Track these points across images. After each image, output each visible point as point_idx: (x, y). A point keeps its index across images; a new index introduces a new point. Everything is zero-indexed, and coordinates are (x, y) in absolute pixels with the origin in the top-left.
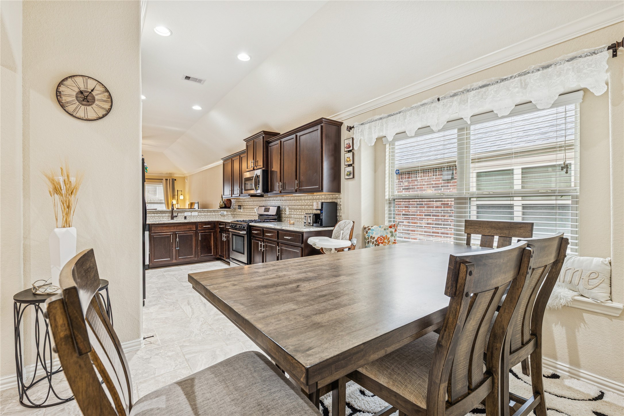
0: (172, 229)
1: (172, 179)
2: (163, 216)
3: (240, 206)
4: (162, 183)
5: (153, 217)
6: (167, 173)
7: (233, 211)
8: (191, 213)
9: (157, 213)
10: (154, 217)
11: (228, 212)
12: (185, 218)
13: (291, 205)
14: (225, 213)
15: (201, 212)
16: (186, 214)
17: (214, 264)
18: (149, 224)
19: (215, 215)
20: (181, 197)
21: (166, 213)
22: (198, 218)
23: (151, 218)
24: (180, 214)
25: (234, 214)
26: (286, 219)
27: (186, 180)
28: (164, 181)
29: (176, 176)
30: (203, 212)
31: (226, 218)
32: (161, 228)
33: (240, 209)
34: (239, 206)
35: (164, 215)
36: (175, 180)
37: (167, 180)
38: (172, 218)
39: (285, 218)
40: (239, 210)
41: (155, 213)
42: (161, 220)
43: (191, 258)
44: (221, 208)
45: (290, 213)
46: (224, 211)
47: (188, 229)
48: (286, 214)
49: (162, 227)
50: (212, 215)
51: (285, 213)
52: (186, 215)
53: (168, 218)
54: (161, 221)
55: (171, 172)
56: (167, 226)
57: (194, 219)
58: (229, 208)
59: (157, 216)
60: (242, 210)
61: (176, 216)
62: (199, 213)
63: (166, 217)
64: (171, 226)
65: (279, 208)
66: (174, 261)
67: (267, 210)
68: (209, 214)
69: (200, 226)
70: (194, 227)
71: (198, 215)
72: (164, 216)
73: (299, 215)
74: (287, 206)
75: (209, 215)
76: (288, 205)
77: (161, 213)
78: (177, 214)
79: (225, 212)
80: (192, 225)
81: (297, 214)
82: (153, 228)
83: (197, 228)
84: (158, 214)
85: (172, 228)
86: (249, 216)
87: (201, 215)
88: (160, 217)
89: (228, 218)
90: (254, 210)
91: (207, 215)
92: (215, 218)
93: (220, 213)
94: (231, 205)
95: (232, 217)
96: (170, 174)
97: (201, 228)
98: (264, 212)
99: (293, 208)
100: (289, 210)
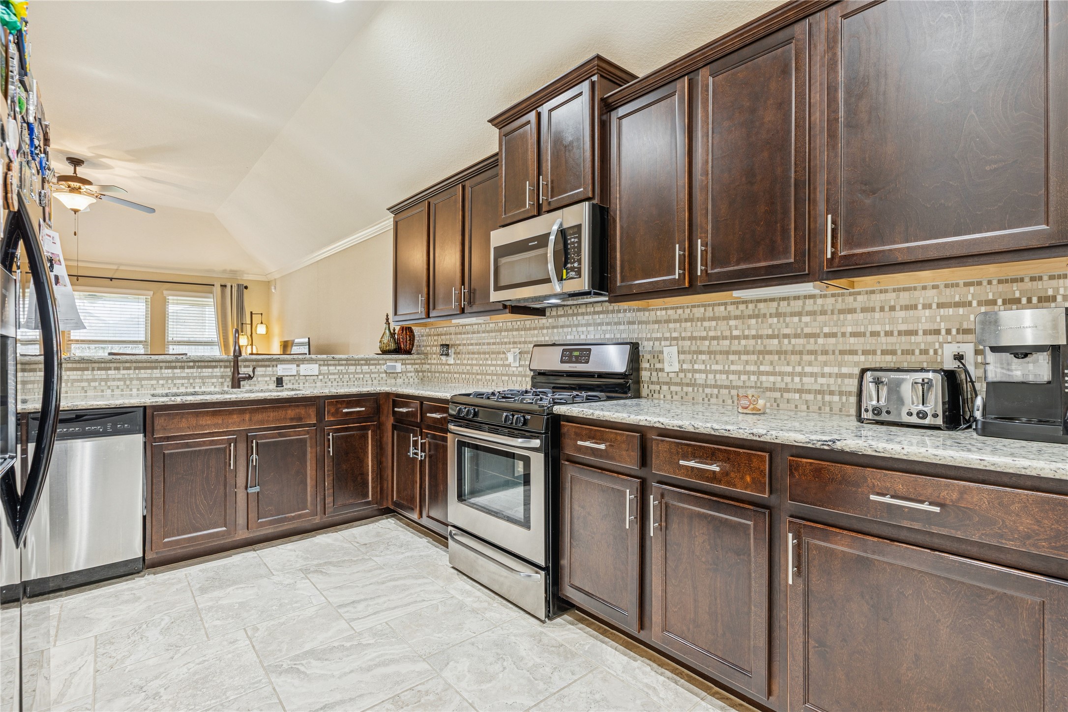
0: (234, 423)
1: (238, 285)
2: (202, 378)
3: (448, 345)
4: (212, 295)
5: (167, 378)
6: (224, 271)
7: (419, 361)
8: (298, 366)
9: (182, 368)
10: (173, 378)
11: (406, 364)
12: (279, 382)
13: (692, 338)
14: (399, 367)
15: (328, 365)
16: (281, 370)
17: (378, 534)
18: (145, 407)
19: (371, 373)
20: (261, 330)
21: (216, 367)
22: (319, 384)
23: (161, 382)
24: (264, 369)
25: (422, 371)
26: (665, 388)
27: (273, 287)
28: (217, 289)
29: (246, 279)
30: (335, 365)
31: (399, 381)
32: (193, 421)
33: (447, 355)
34: (442, 345)
35: (207, 372)
36: (246, 288)
37: (224, 286)
38: (236, 383)
39: (658, 383)
40: (444, 358)
41: (175, 368)
42: (197, 389)
43: (300, 516)
44: (384, 352)
45: (685, 366)
46: (396, 360)
47: (292, 419)
48: (662, 370)
49: (197, 415)
50: (362, 373)
51: (658, 366)
52: (280, 373)
53: (222, 383)
54: (195, 394)
55: (234, 268)
56: (214, 414)
57: (307, 384)
58: (409, 352)
59: (184, 378)
60: (451, 360)
61: (250, 378)
62: (322, 368)
63: (214, 380)
64: (231, 413)
65: (634, 347)
66: (242, 535)
67: (576, 356)
68: (352, 369)
69: (333, 410)
70: (312, 412)
71: (320, 374)
72: (208, 377)
73: (739, 373)
74: (668, 343)
75: (352, 373)
76: (676, 339)
77: (199, 367)
78: (251, 369)
79: (397, 363)
80: (305, 406)
81: (727, 373)
82: (159, 422)
83: (320, 416)
84: (187, 371)
85: (235, 418)
86: (479, 377)
87: (329, 374)
88: (195, 378)
89: (406, 381)
91: (347, 373)
92: (370, 382)
93: (384, 367)
94: (413, 345)
95: (416, 380)
96: (233, 272)
97: (333, 415)
98: (562, 362)
99: (705, 349)
100: (682, 357)
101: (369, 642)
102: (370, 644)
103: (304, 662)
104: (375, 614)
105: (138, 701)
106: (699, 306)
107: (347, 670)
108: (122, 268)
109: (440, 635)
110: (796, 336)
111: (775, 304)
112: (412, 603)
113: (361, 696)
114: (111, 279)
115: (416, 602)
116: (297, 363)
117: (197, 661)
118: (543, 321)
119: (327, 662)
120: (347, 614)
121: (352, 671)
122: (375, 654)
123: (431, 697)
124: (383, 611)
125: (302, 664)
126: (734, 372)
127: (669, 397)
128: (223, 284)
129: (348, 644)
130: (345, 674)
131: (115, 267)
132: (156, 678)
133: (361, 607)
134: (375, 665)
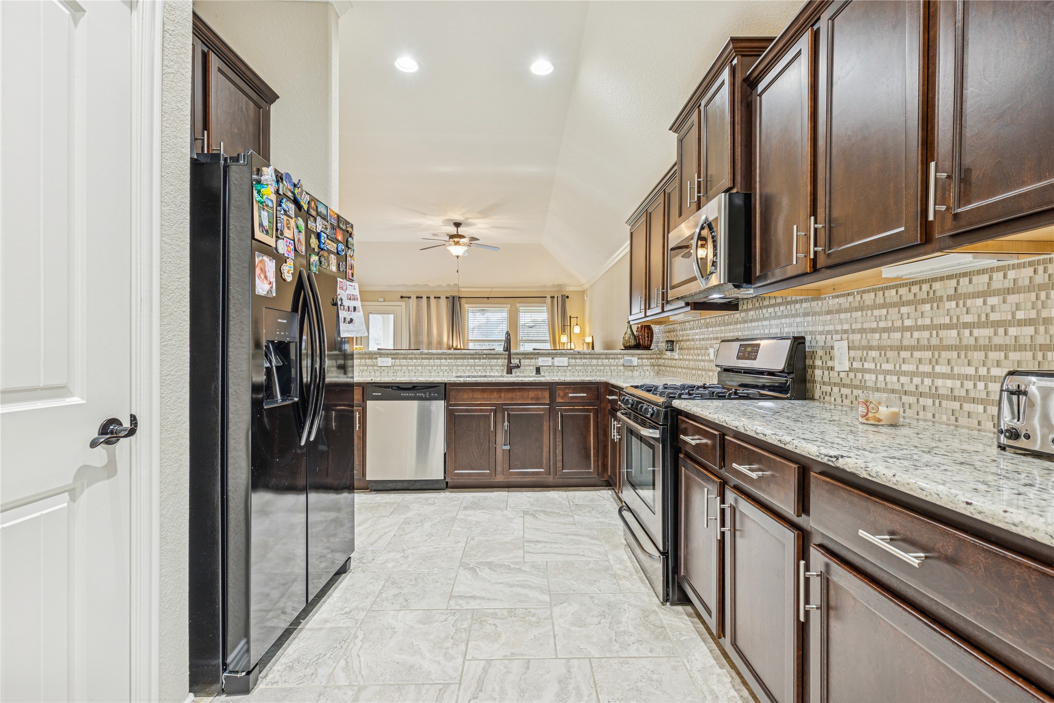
0: (494, 398)
1: (562, 296)
2: (491, 366)
3: (673, 342)
4: (545, 305)
5: (471, 366)
6: (553, 286)
7: (655, 356)
8: (553, 358)
9: (480, 359)
10: (474, 366)
11: (642, 359)
12: (538, 370)
13: (862, 331)
14: (635, 361)
15: (576, 358)
16: (541, 361)
17: (592, 500)
18: (445, 384)
19: (610, 366)
20: (577, 330)
21: (499, 358)
22: (568, 373)
23: (468, 368)
24: (529, 360)
25: (658, 366)
26: (836, 389)
27: (585, 296)
28: (549, 300)
29: (569, 289)
30: (581, 358)
31: (636, 373)
32: (471, 395)
33: (672, 350)
34: (667, 342)
35: (494, 362)
36: (568, 297)
37: (553, 297)
38: (510, 371)
39: (829, 384)
40: (668, 353)
41: (475, 358)
42: (488, 374)
43: (538, 473)
44: (627, 348)
45: (855, 365)
46: (633, 355)
47: (532, 399)
48: (832, 368)
49: (473, 390)
50: (603, 365)
51: (830, 364)
52: (540, 364)
53: (503, 370)
54: (485, 376)
55: (559, 283)
56: (483, 391)
57: (559, 373)
58: (648, 348)
59: (480, 366)
60: (676, 355)
61: (518, 367)
62: (570, 360)
63: (498, 368)
64: (493, 391)
65: (798, 342)
66: (500, 478)
67: (749, 350)
68: (594, 362)
69: (562, 394)
70: (546, 394)
71: (569, 365)
72: (495, 366)
73: (913, 374)
74: (838, 337)
75: (594, 365)
76: (845, 332)
77: (489, 358)
78: (518, 361)
79: (634, 358)
80: (542, 389)
81: (900, 373)
82: (453, 393)
83: (552, 397)
84: (482, 361)
85: (495, 395)
86: (694, 372)
87: (575, 365)
88: (486, 366)
89: (643, 373)
90: (709, 355)
91: (591, 365)
92: (609, 374)
93: (621, 361)
94: (651, 341)
95: (652, 373)
96: (559, 286)
97: (562, 398)
98: (738, 358)
99: (875, 343)
100: (852, 353)
101: (525, 570)
102: (525, 571)
103: (481, 567)
104: (544, 553)
105: (398, 557)
106: (869, 291)
107: (500, 581)
108: (494, 290)
109: (574, 583)
110: (979, 325)
111: (953, 282)
112: (574, 555)
113: (495, 599)
114: (488, 298)
115: (578, 554)
116: (552, 356)
117: (435, 547)
118: (737, 315)
119: (493, 572)
120: (528, 548)
121: (502, 583)
122: (523, 578)
123: (534, 619)
124: (550, 553)
125: (480, 568)
126: (905, 374)
127: (839, 400)
128: (552, 296)
129: (512, 566)
130: (498, 583)
131: (490, 290)
132: (413, 548)
133: (539, 545)
134: (518, 585)
